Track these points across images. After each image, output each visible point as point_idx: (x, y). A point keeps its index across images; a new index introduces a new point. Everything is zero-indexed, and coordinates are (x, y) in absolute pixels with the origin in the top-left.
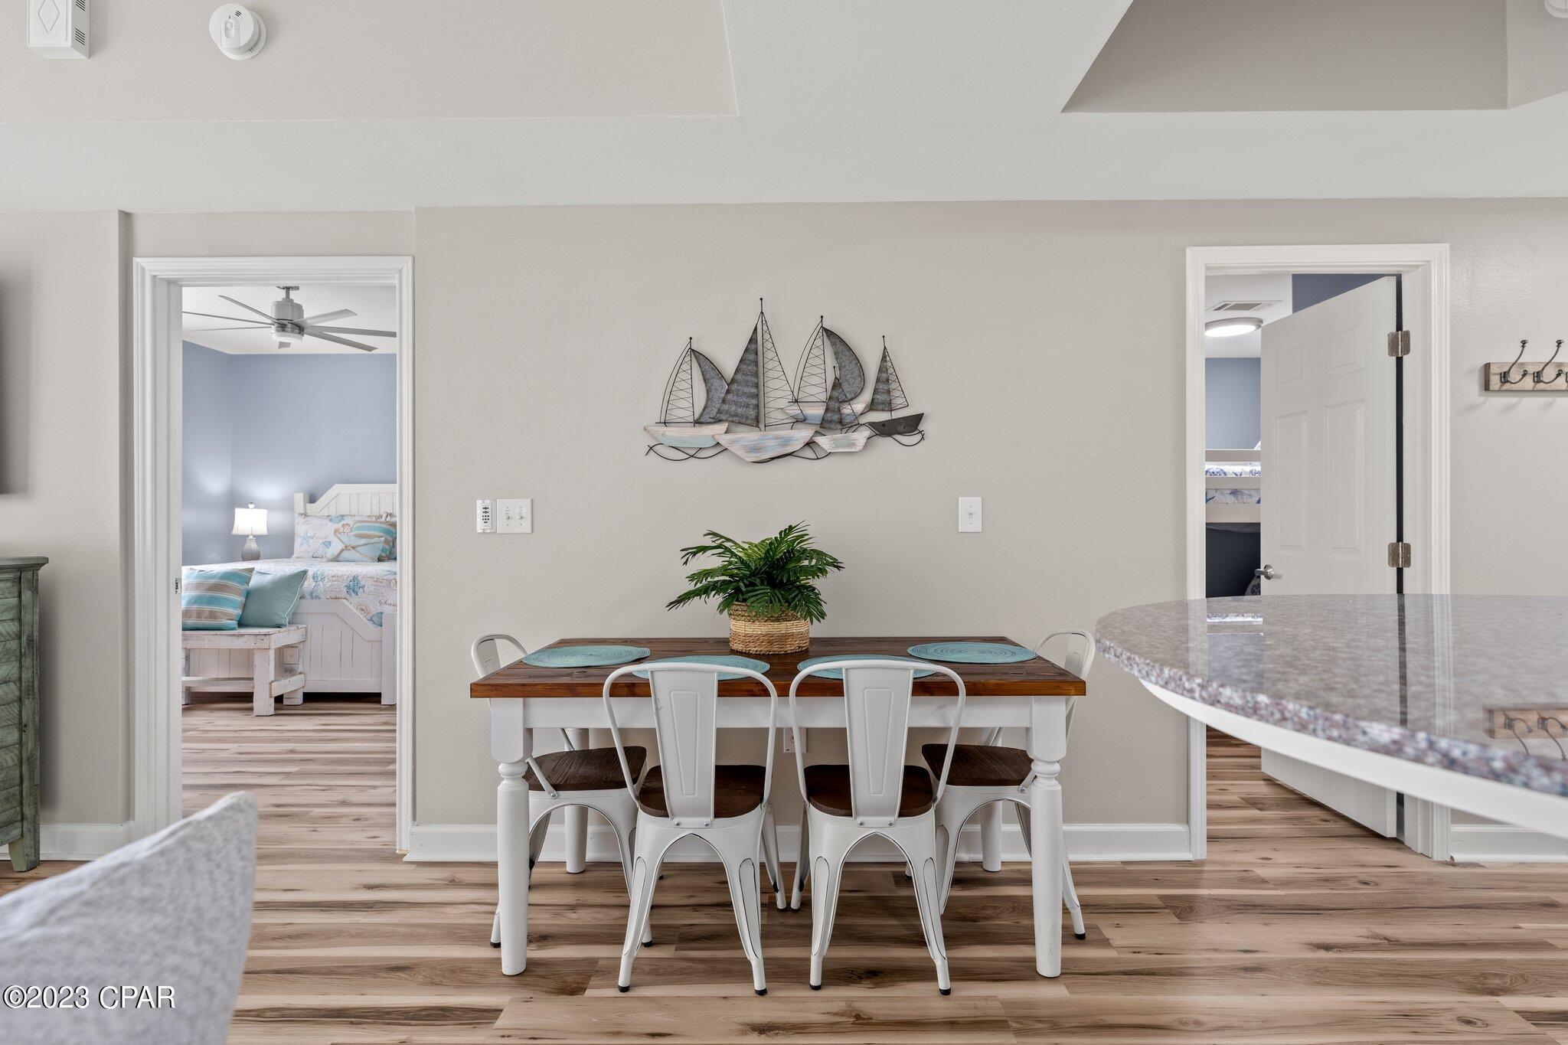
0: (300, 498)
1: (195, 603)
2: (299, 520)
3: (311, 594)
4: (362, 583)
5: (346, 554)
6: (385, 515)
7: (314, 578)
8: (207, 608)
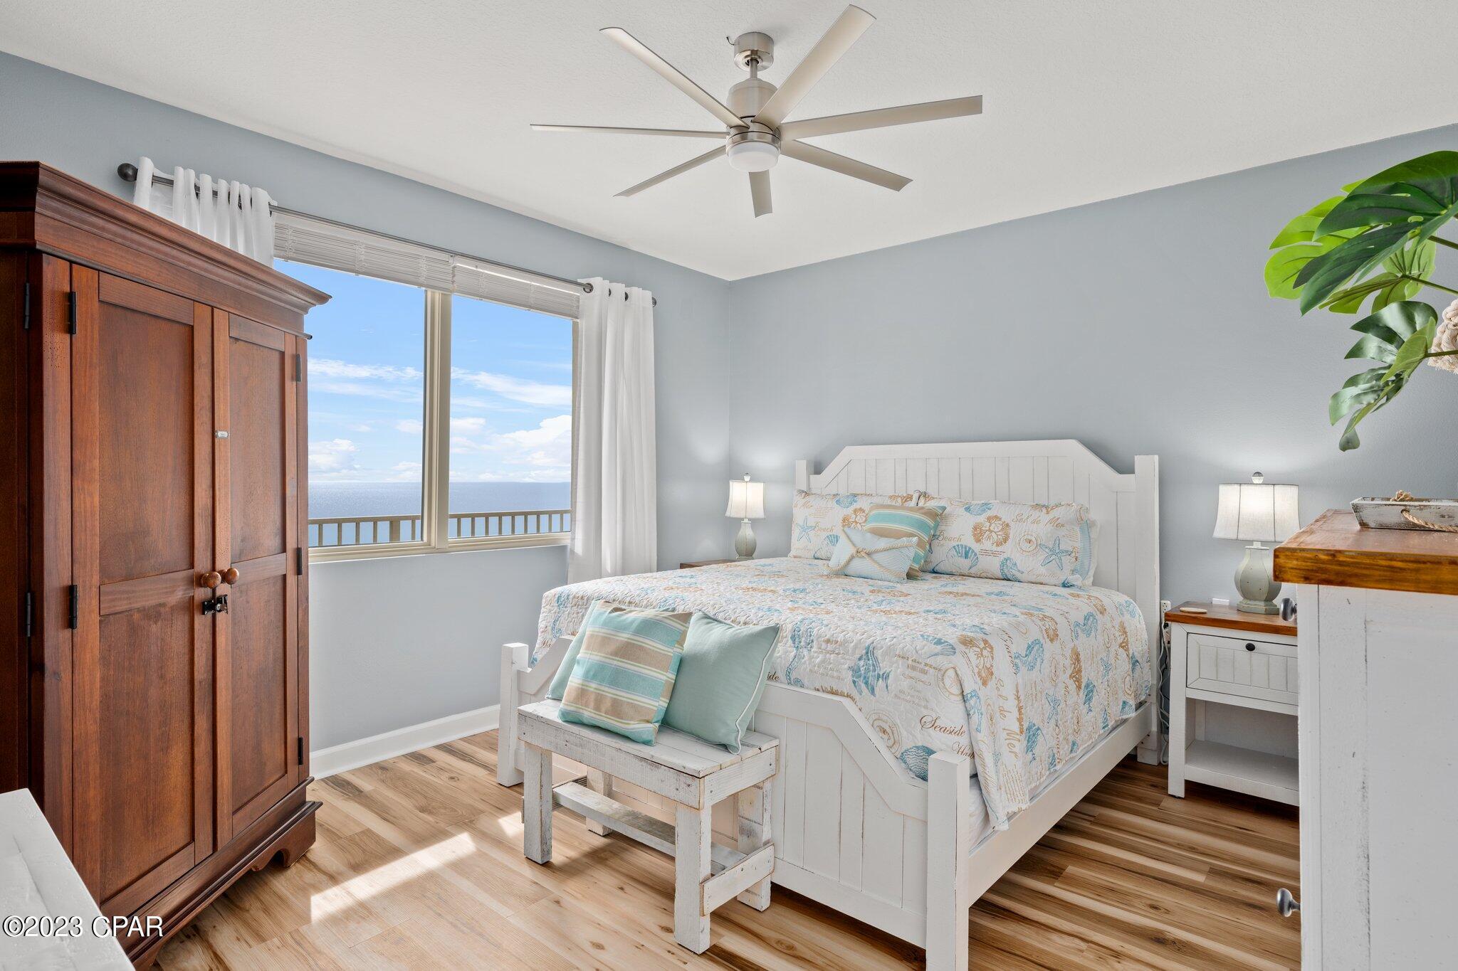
0: (802, 466)
1: (595, 677)
2: (800, 500)
3: (788, 674)
4: (884, 667)
5: (860, 565)
6: (915, 496)
7: (793, 638)
8: (610, 692)
